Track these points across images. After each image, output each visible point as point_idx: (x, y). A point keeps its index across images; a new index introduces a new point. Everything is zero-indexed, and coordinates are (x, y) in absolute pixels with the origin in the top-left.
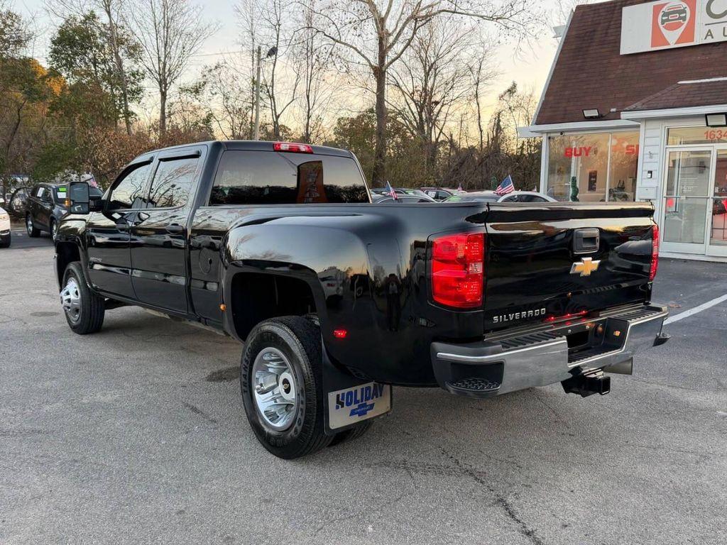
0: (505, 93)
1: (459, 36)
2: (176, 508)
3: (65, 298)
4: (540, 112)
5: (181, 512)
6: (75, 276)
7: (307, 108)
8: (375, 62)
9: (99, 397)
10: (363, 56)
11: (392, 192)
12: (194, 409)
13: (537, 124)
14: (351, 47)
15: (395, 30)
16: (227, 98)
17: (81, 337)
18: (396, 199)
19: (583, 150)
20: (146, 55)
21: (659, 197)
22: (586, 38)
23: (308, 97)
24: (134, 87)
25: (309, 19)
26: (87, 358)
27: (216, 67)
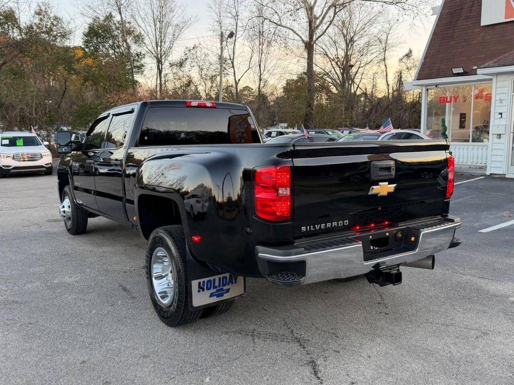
0: (404, 57)
1: (372, 17)
2: (82, 359)
3: (62, 210)
4: (420, 71)
5: (84, 362)
6: (68, 195)
7: (259, 74)
8: (306, 39)
9: (67, 279)
10: (297, 34)
11: (305, 133)
12: (125, 289)
13: (418, 79)
14: (289, 29)
15: (321, 15)
16: (202, 69)
17: (72, 236)
18: (308, 138)
19: (453, 98)
20: (147, 41)
21: (507, 132)
22: (455, 14)
23: (260, 66)
24: (138, 64)
25: (260, 11)
26: (70, 252)
27: (194, 48)
